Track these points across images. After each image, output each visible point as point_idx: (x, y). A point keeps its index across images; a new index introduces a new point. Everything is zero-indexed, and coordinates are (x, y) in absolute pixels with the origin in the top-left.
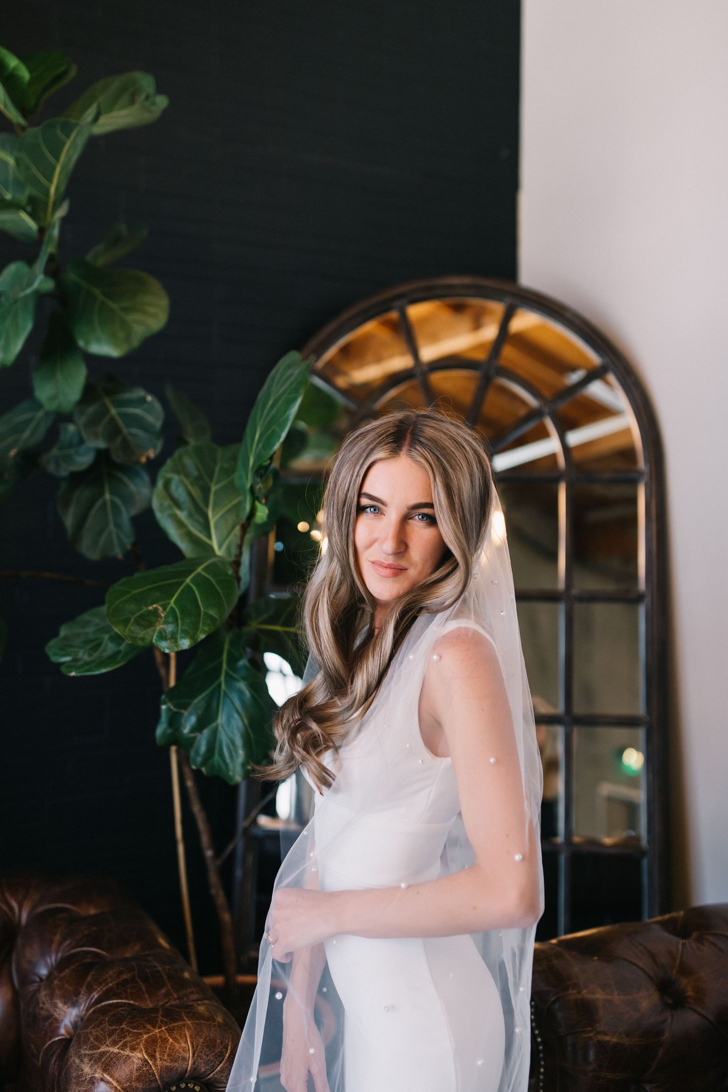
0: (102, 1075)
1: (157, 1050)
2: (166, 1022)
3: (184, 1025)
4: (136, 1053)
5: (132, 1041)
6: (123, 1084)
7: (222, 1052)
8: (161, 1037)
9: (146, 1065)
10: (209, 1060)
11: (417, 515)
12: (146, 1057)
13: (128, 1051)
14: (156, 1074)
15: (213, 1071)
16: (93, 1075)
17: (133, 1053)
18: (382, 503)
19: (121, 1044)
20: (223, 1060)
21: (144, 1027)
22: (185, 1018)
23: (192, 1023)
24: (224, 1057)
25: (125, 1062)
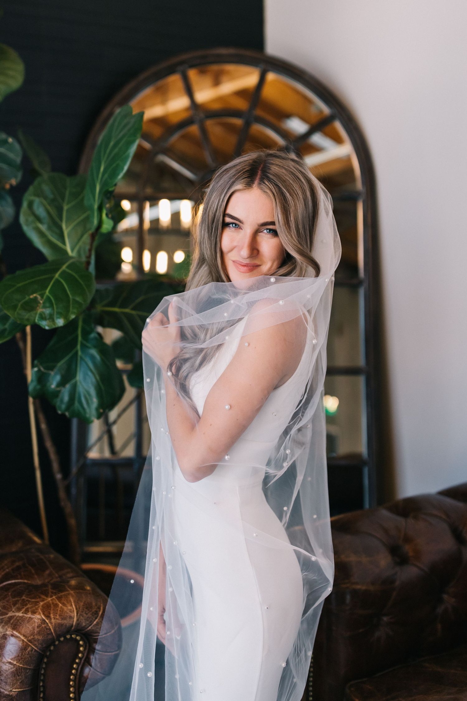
0: (12, 632)
1: (51, 612)
2: (55, 593)
3: (69, 594)
4: (36, 615)
5: (32, 607)
6: (28, 638)
7: (96, 611)
8: (53, 603)
9: (44, 623)
10: (88, 617)
11: (265, 230)
12: (44, 618)
13: (30, 615)
14: (52, 629)
15: (91, 625)
16: (5, 633)
17: (34, 615)
18: (240, 221)
19: (24, 610)
20: (98, 616)
21: (40, 597)
22: (69, 589)
23: (74, 593)
24: (98, 614)
25: (28, 622)
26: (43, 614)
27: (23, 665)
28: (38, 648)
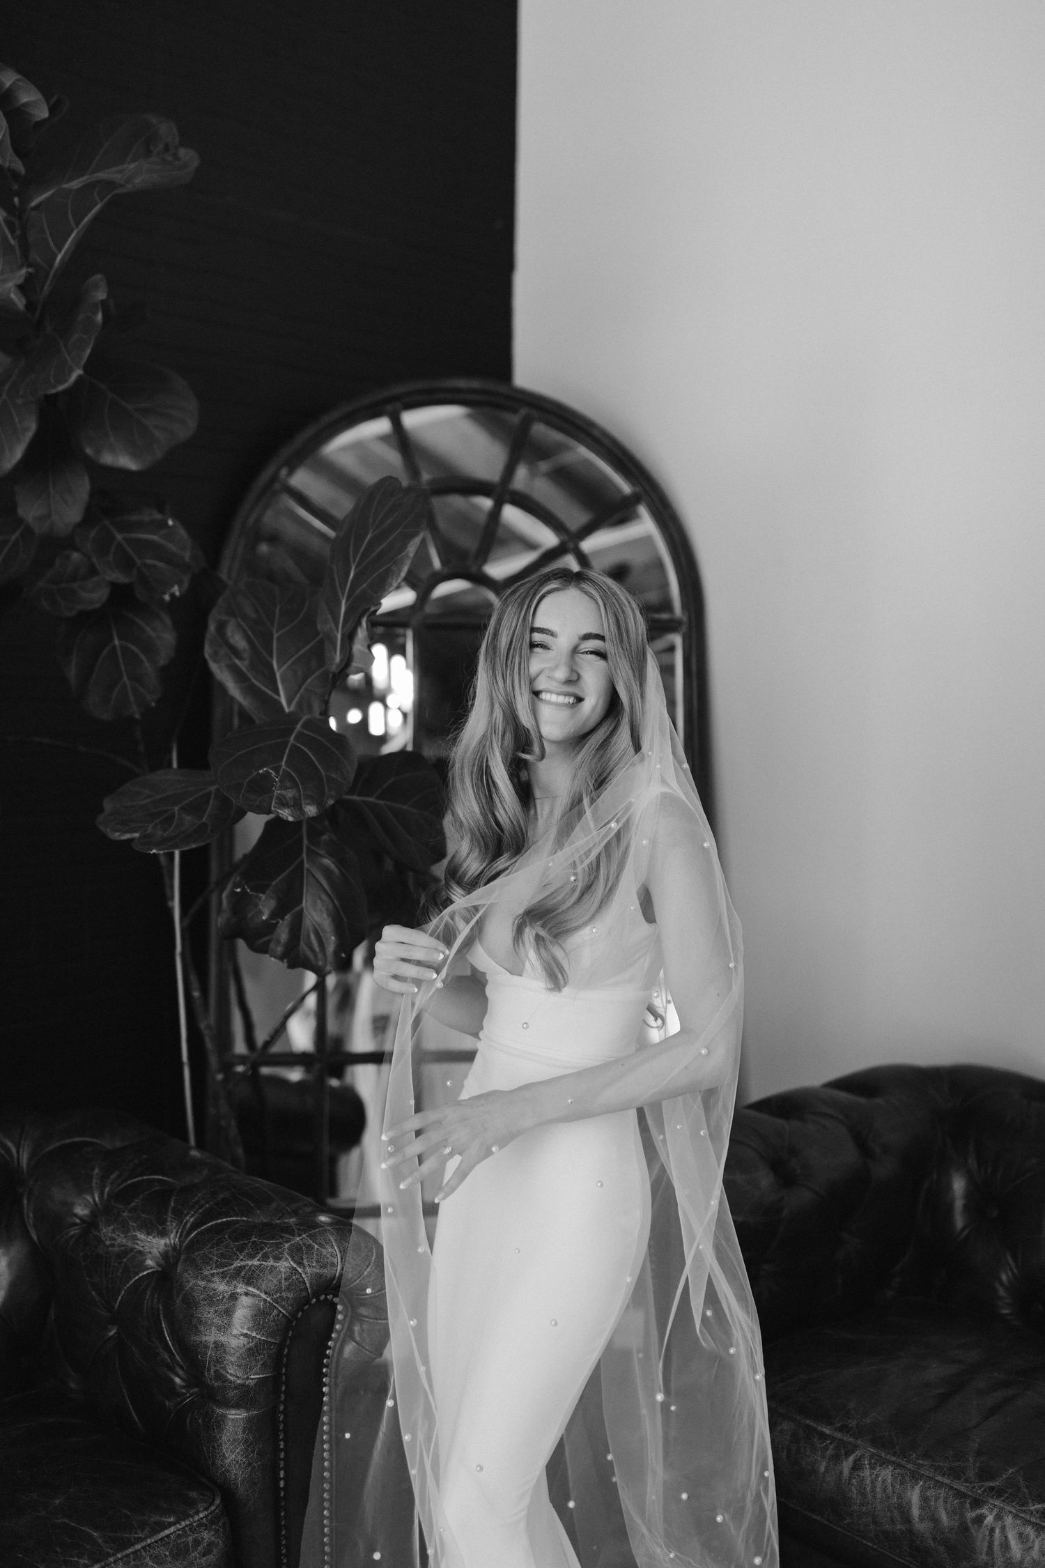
0: (245, 1288)
1: (303, 1259)
2: (304, 1231)
3: (325, 1231)
5: (272, 1252)
6: (273, 1296)
7: (368, 1256)
9: (296, 1273)
10: (357, 1264)
12: (294, 1265)
13: (271, 1262)
14: (306, 1282)
15: (360, 1276)
16: (234, 1291)
17: (279, 1262)
19: (260, 1255)
20: (369, 1264)
21: (282, 1237)
24: (370, 1261)
25: (271, 1272)
26: (293, 1260)
27: (266, 1337)
28: (287, 1312)
